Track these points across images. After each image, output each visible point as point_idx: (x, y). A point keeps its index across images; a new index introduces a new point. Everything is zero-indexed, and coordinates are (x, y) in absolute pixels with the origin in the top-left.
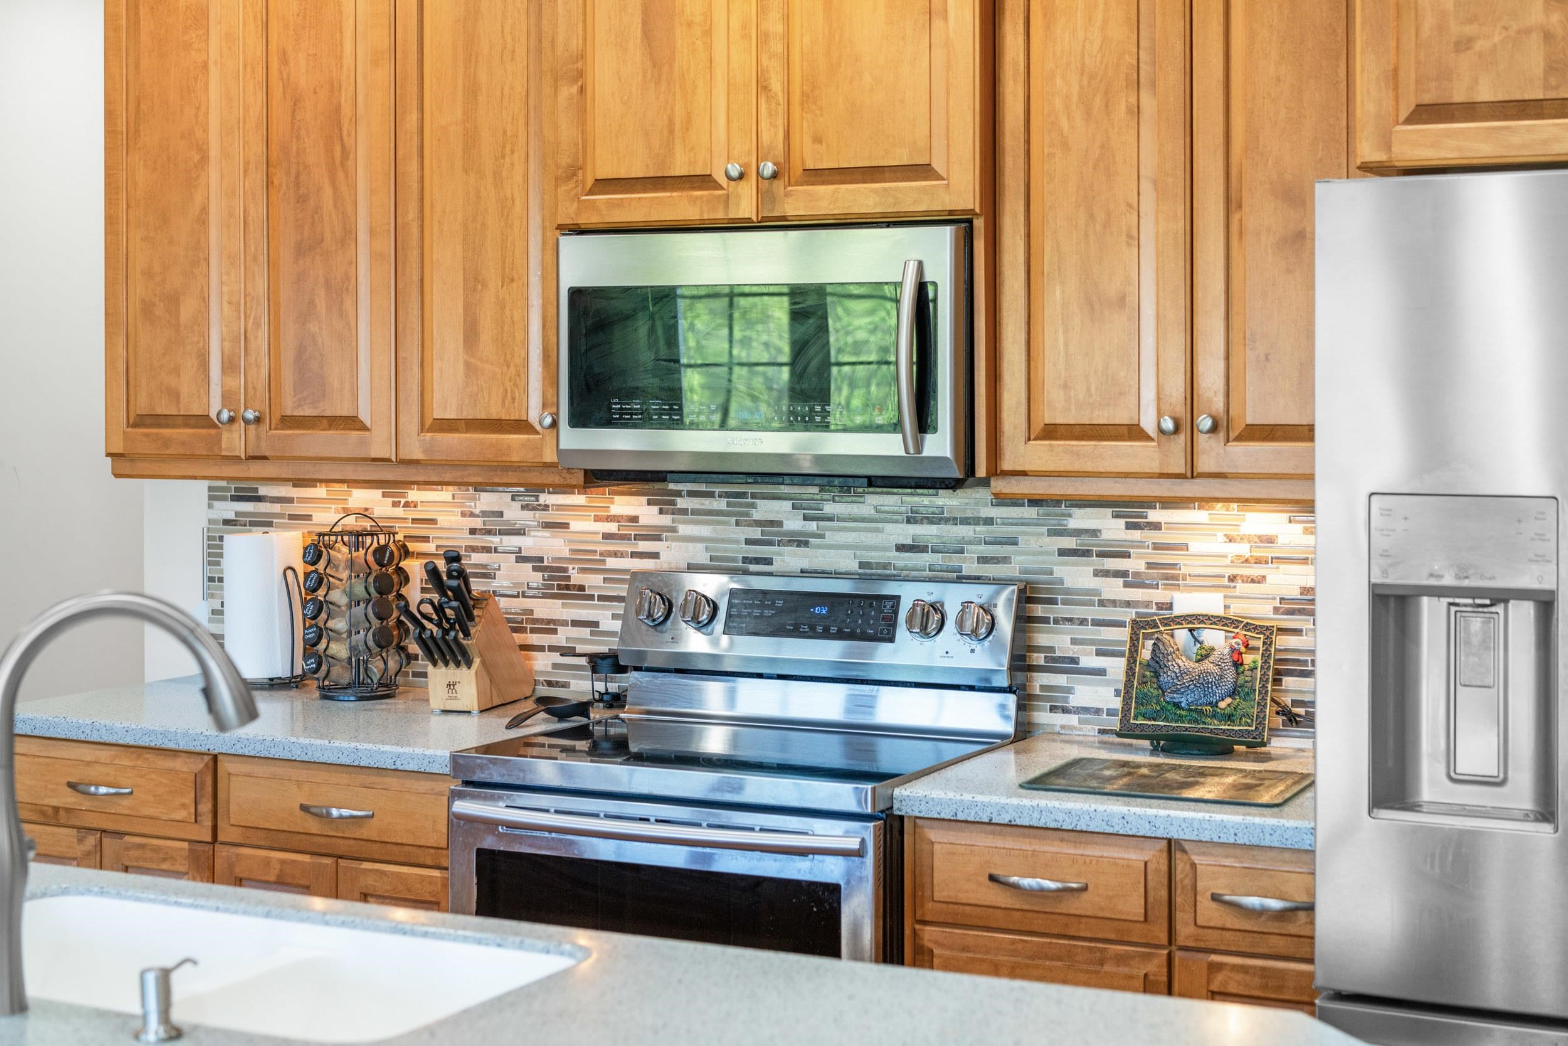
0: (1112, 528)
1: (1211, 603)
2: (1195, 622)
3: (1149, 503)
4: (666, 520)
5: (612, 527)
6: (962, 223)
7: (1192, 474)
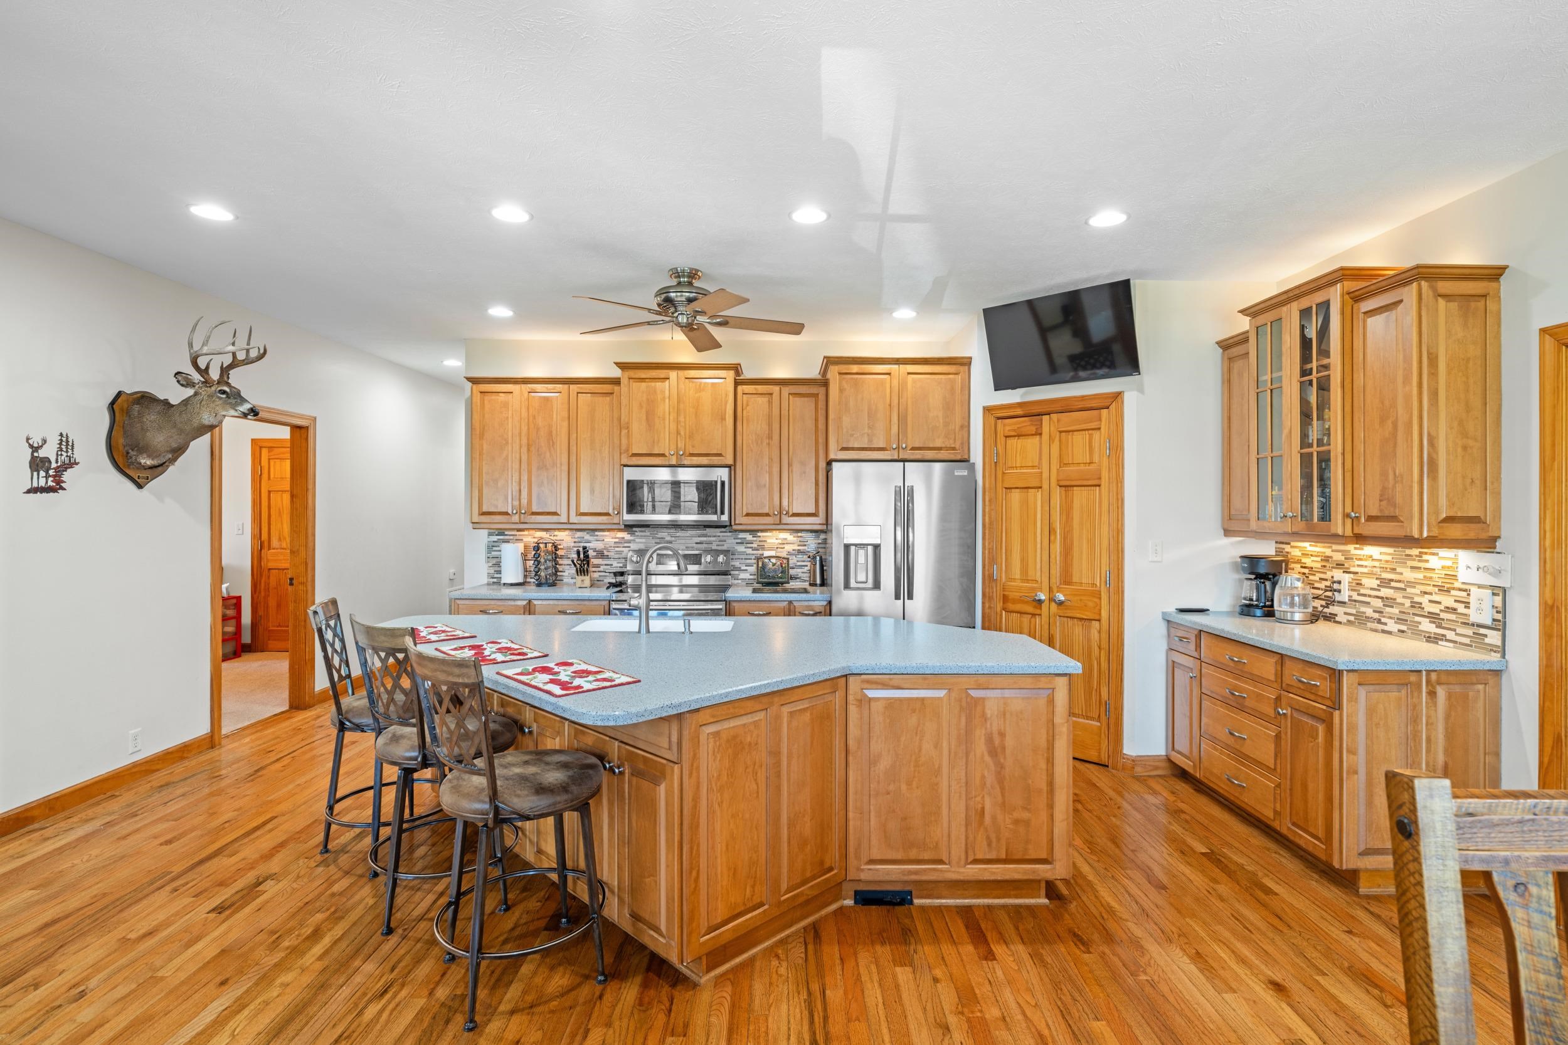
0: (749, 537)
1: (773, 553)
2: (769, 558)
3: (758, 531)
4: (632, 538)
5: (617, 540)
6: (729, 466)
7: (780, 523)
